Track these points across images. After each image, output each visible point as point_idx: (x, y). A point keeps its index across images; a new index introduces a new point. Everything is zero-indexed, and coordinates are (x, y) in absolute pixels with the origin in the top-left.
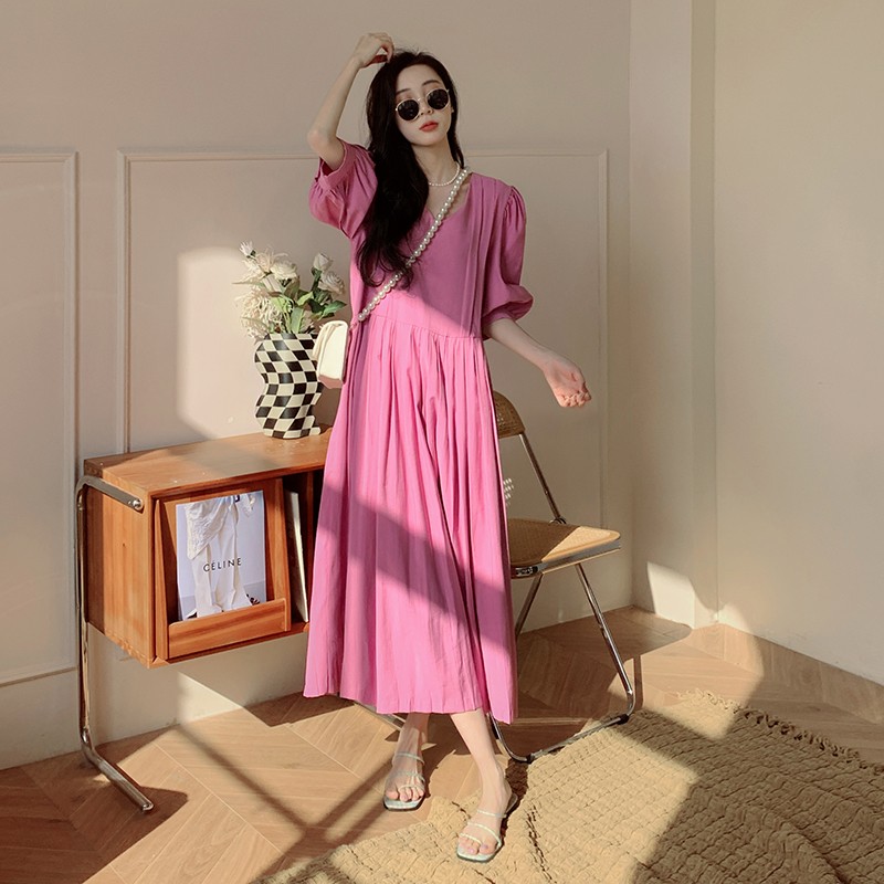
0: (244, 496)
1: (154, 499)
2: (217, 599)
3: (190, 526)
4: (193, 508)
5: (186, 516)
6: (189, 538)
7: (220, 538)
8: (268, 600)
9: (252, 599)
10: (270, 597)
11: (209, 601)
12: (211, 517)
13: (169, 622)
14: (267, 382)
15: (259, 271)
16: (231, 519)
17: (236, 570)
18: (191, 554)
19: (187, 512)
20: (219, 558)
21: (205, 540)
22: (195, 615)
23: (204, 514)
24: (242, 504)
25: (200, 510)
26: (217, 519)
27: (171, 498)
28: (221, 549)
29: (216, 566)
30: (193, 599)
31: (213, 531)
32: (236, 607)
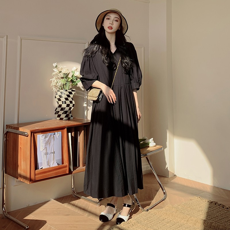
0: (56, 133)
1: (31, 133)
2: (48, 163)
3: (41, 141)
4: (42, 136)
5: (40, 138)
6: (41, 145)
7: (49, 145)
8: (62, 164)
9: (58, 164)
10: (63, 163)
11: (46, 164)
12: (47, 139)
13: (36, 170)
14: (58, 104)
15: (58, 72)
16: (52, 140)
17: (54, 155)
18: (41, 150)
19: (41, 137)
20: (49, 151)
21: (45, 146)
22: (42, 168)
23: (45, 138)
24: (56, 135)
25: (44, 137)
26: (49, 140)
27: (36, 133)
28: (50, 148)
29: (48, 154)
30: (42, 163)
31: (48, 143)
32: (53, 166)
